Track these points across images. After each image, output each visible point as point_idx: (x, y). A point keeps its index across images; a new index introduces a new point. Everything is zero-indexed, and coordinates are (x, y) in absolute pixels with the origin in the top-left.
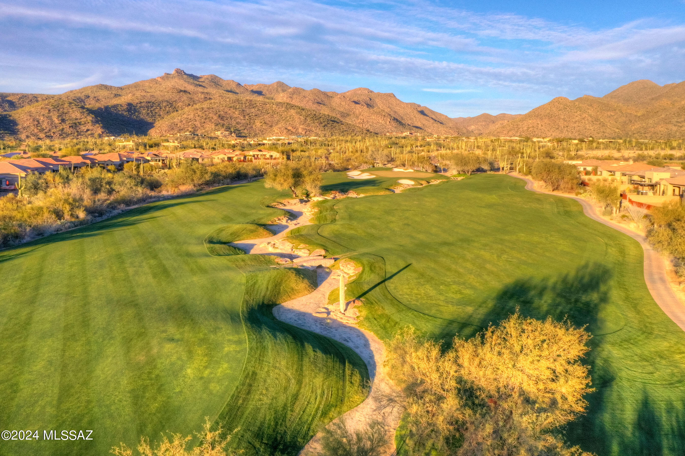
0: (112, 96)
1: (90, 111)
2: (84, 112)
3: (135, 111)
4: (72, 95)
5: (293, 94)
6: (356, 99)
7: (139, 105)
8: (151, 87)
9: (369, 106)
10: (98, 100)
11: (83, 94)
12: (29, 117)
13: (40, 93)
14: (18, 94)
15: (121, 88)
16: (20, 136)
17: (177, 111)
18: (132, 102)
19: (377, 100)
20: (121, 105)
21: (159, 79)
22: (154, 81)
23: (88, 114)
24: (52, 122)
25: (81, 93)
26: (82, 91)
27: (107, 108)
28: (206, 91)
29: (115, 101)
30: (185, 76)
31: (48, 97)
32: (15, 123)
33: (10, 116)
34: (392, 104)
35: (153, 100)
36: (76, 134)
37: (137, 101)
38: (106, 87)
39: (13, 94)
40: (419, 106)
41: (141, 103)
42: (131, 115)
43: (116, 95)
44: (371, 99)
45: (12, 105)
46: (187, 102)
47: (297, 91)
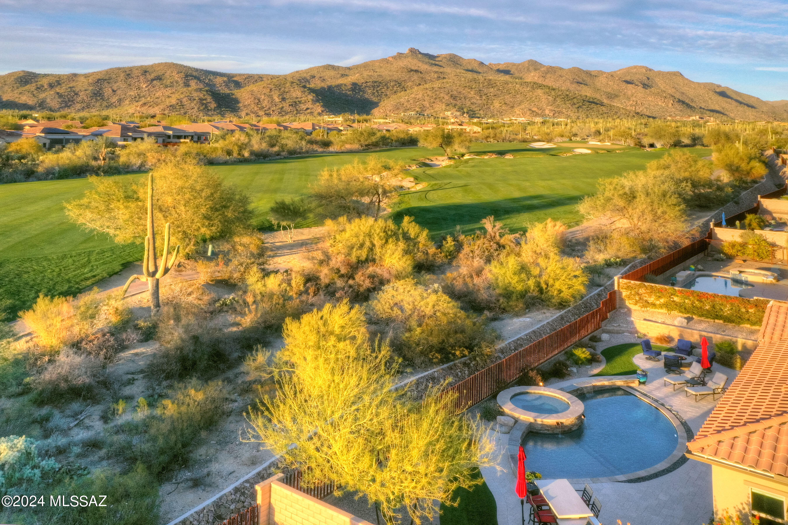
0: (339, 76)
1: (312, 91)
2: (305, 91)
3: (360, 90)
4: (297, 75)
5: (546, 73)
6: (628, 78)
7: (364, 85)
8: (381, 67)
9: (645, 86)
10: (324, 80)
11: (309, 74)
12: (250, 96)
13: (266, 73)
14: (244, 75)
15: (349, 69)
16: (240, 113)
17: (406, 90)
18: (357, 82)
19: (657, 80)
20: (345, 85)
21: (391, 59)
22: (385, 61)
23: (310, 93)
24: (273, 100)
25: (307, 73)
26: (307, 71)
27: (330, 88)
28: (442, 70)
29: (341, 81)
30: (420, 56)
31: (273, 77)
32: (237, 101)
33: (233, 94)
34: (678, 84)
35: (380, 79)
36: (295, 112)
37: (363, 81)
38: (333, 67)
39: (240, 75)
40: (719, 86)
41: (367, 82)
42: (355, 95)
43: (343, 76)
44: (648, 79)
45: (238, 85)
46: (418, 82)
47: (552, 70)
